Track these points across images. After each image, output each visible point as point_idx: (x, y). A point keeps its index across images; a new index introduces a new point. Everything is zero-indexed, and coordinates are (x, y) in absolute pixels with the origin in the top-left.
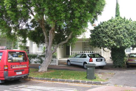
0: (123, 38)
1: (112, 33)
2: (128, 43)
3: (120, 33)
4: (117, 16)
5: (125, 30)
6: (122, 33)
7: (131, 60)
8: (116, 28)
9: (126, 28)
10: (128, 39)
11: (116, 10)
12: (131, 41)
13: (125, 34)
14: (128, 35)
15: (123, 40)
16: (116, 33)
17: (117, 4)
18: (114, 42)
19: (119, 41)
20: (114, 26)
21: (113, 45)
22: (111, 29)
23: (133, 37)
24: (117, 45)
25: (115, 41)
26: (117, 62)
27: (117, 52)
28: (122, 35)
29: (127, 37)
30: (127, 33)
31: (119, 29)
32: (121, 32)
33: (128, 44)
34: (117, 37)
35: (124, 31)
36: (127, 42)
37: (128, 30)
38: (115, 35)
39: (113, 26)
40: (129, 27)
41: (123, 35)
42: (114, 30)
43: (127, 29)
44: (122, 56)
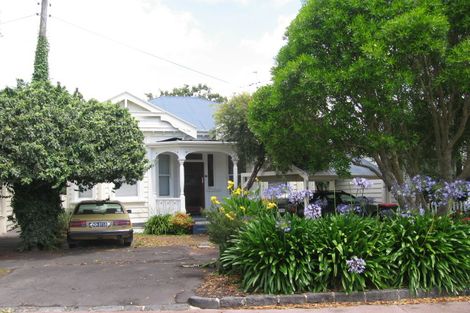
0: (44, 152)
1: (8, 134)
2: (58, 169)
3: (33, 135)
4: (37, 77)
5: (51, 125)
6: (40, 137)
7: (79, 224)
8: (22, 117)
9: (54, 120)
10: (61, 156)
11: (37, 58)
12: (69, 164)
13: (50, 140)
14: (61, 143)
15: (44, 157)
16: (22, 136)
17: (42, 41)
18: (14, 165)
19: (28, 162)
20: (18, 112)
21: (10, 174)
22: (7, 121)
23: (77, 150)
24: (23, 173)
25: (17, 161)
26: (30, 230)
27: (32, 198)
28: (42, 142)
29: (57, 150)
30: (56, 137)
31: (33, 122)
32: (38, 131)
33: (57, 173)
34: (23, 147)
35: (48, 131)
36: (55, 166)
37: (61, 126)
38: (17, 141)
39: (13, 112)
40: (64, 117)
41: (45, 143)
42: (14, 125)
43: (60, 124)
44: (48, 212)
